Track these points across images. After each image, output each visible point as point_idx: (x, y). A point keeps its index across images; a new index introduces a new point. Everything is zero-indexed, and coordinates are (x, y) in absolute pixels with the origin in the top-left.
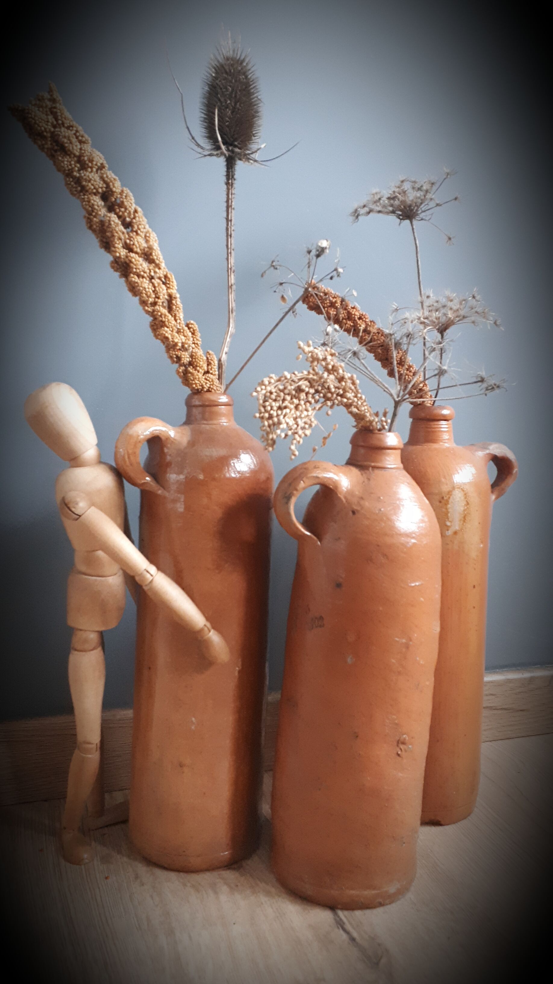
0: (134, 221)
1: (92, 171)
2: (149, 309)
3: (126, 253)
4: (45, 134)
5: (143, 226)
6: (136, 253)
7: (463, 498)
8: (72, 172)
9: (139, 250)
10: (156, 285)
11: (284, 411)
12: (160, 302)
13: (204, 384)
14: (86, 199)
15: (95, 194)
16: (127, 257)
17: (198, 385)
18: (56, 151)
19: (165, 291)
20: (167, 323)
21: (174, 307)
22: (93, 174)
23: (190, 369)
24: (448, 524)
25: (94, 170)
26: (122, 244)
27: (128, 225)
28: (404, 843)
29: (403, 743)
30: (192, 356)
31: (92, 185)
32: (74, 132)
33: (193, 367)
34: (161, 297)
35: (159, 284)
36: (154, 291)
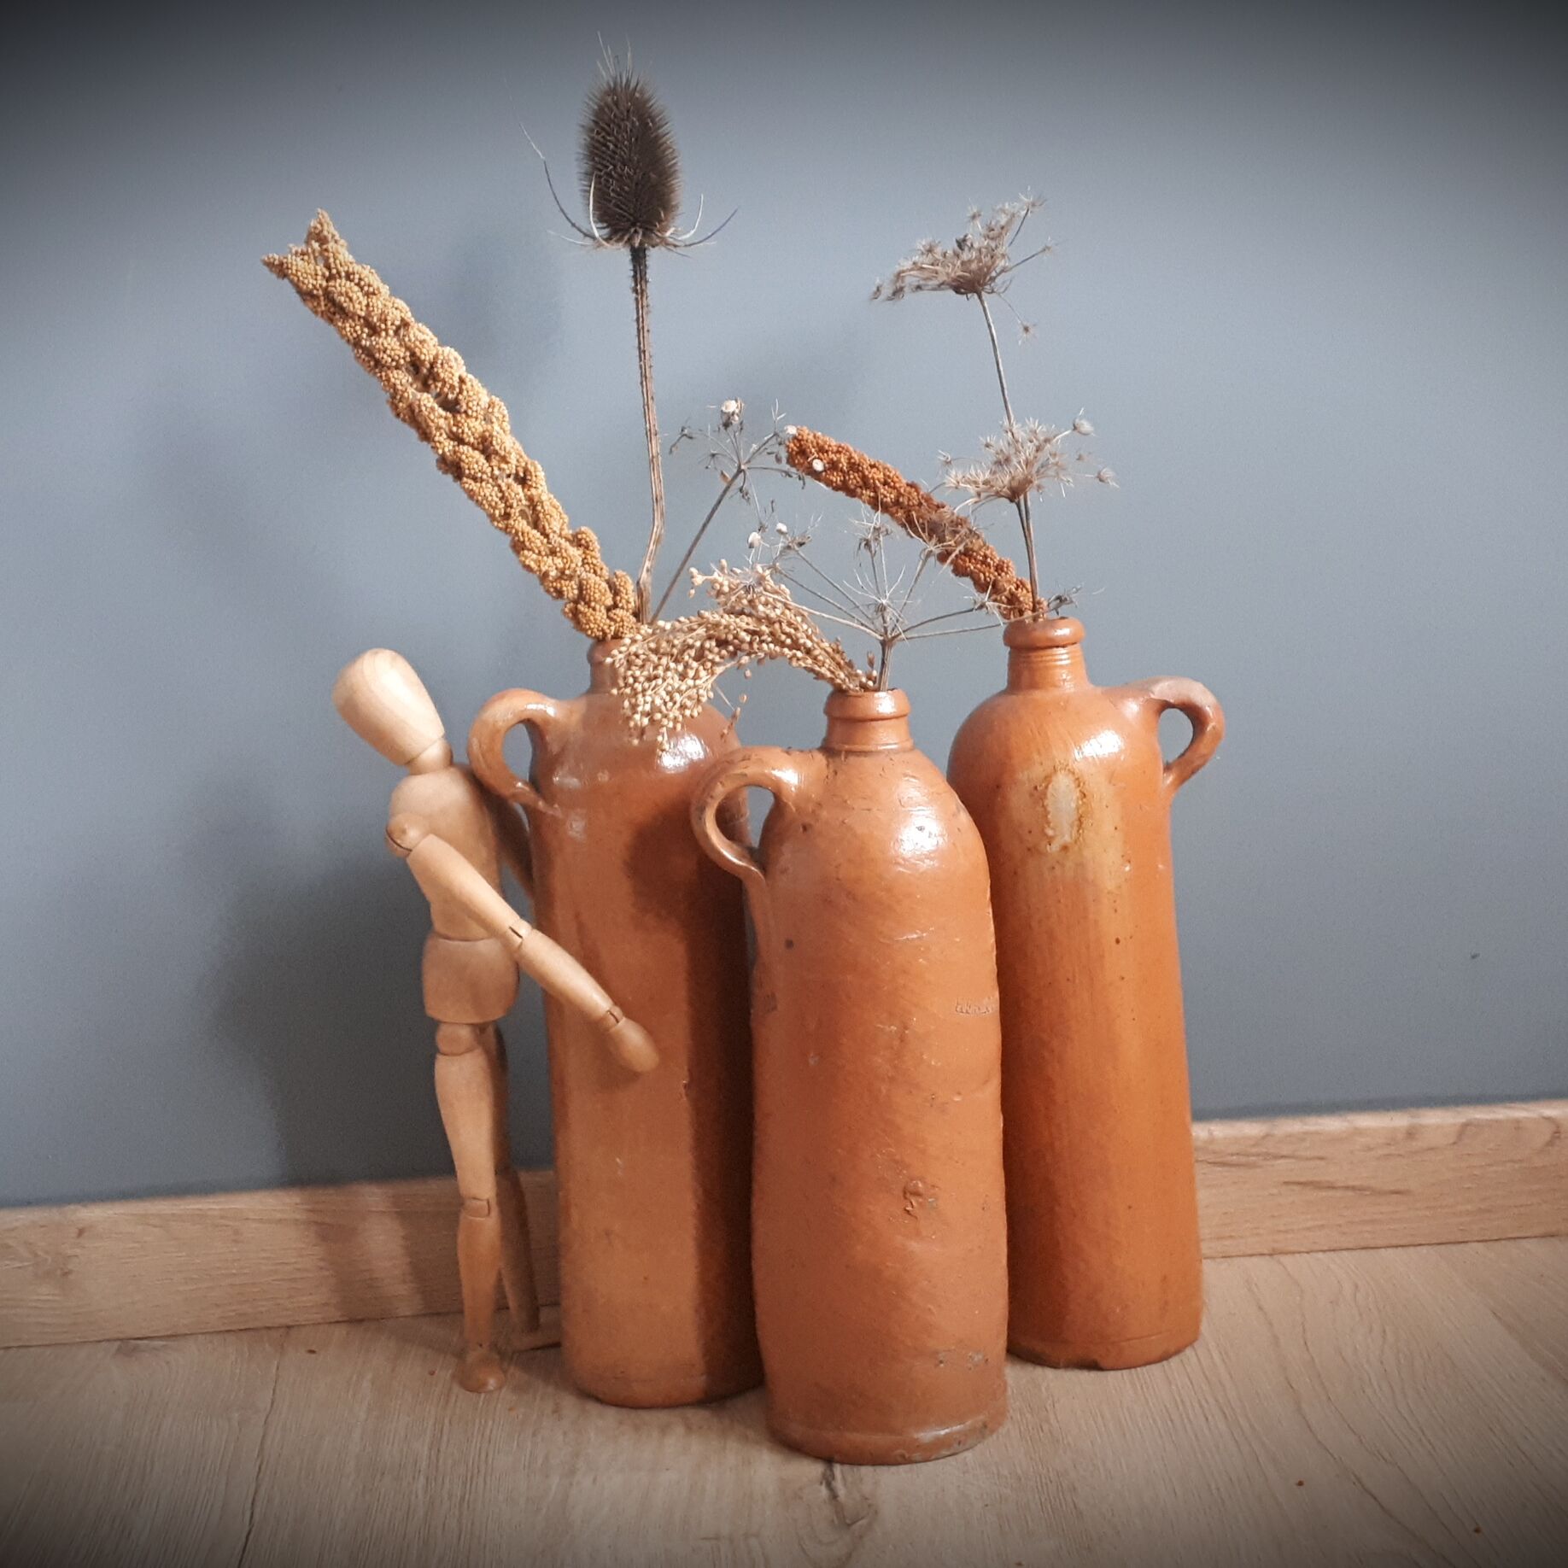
0: (460, 397)
1: (387, 334)
2: (500, 525)
3: (454, 446)
4: (315, 292)
5: (475, 403)
6: (468, 444)
7: (1073, 786)
8: (360, 341)
9: (472, 440)
10: (504, 488)
11: (654, 683)
12: (515, 512)
13: (605, 627)
14: (384, 378)
15: (397, 368)
16: (455, 452)
17: (595, 630)
18: (334, 314)
19: (522, 495)
20: (527, 544)
21: (541, 515)
22: (389, 339)
23: (581, 607)
24: (1050, 832)
25: (391, 332)
26: (447, 434)
27: (451, 406)
28: (941, 1362)
29: (917, 1194)
30: (580, 588)
31: (390, 356)
32: (357, 281)
33: (586, 603)
34: (515, 505)
35: (509, 486)
36: (501, 499)
